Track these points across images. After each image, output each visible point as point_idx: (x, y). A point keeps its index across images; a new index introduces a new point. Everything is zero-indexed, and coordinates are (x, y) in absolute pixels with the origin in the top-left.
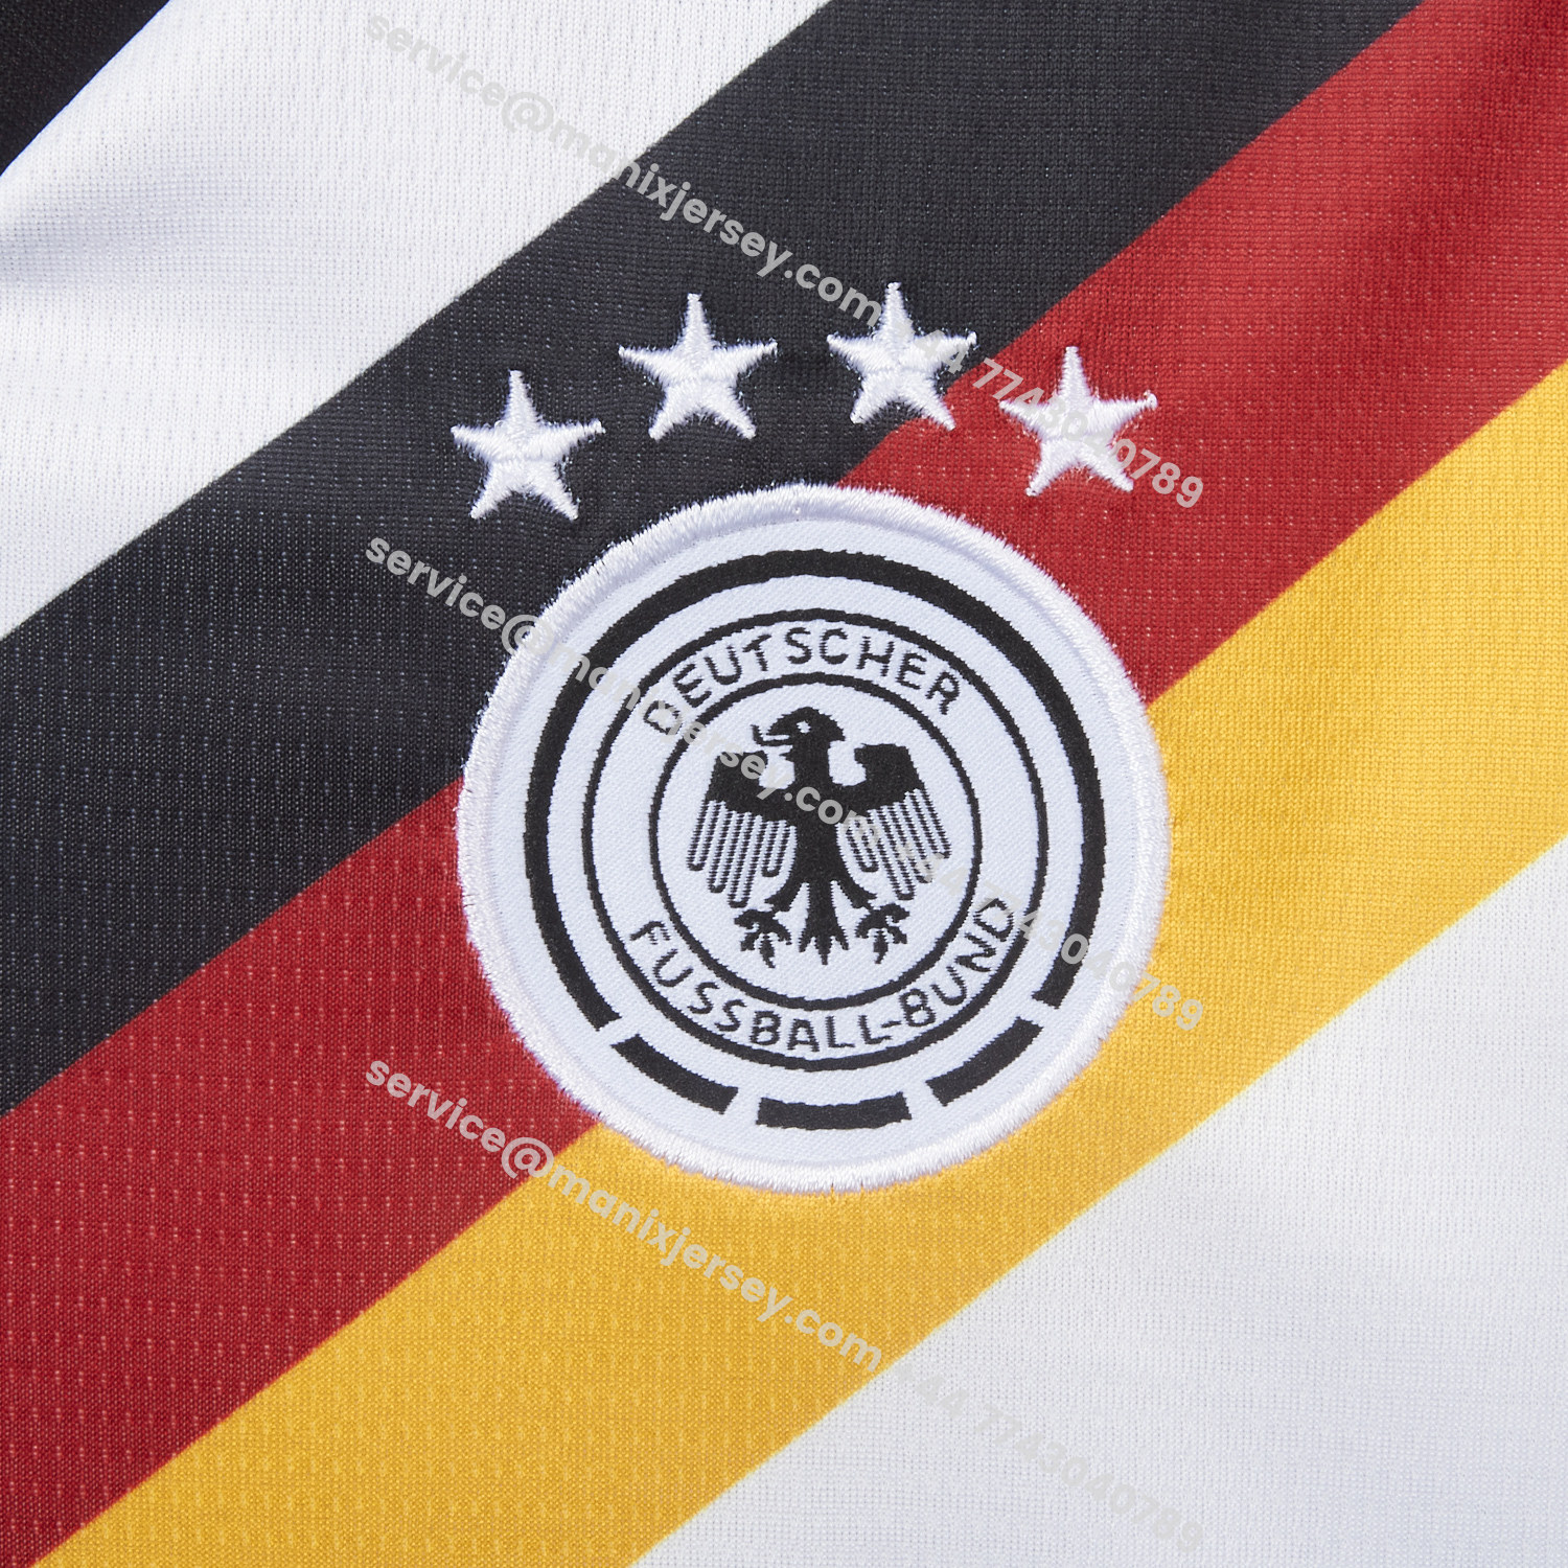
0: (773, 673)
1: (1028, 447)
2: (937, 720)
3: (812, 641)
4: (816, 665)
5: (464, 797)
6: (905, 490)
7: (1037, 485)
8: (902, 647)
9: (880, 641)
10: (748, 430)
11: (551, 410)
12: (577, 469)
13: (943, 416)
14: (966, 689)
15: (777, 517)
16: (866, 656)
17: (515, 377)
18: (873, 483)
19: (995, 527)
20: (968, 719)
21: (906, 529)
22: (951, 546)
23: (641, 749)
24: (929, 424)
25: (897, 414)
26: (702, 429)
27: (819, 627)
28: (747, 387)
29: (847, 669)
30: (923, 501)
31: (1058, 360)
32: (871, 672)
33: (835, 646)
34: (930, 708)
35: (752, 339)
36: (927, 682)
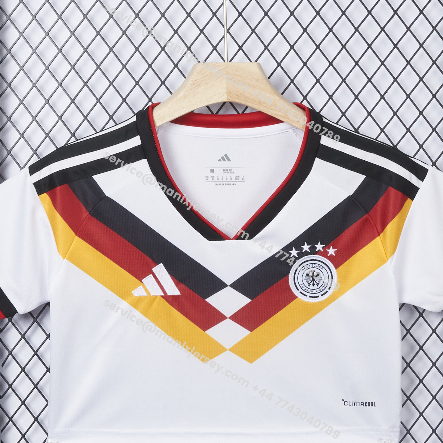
0: (311, 267)
1: (328, 252)
2: (322, 271)
3: (313, 265)
4: (313, 267)
5: (289, 276)
6: (320, 255)
7: (329, 255)
8: (319, 266)
9: (318, 265)
10: (309, 251)
11: (296, 250)
12: (298, 254)
13: (323, 251)
14: (324, 268)
15: (311, 257)
16: (317, 266)
17: (294, 248)
18: (318, 255)
19: (326, 258)
20: (324, 270)
21: (320, 258)
22: (323, 259)
23: (301, 273)
24: (321, 251)
25: (319, 250)
26: (306, 251)
27: (314, 264)
28: (309, 248)
29: (316, 267)
30: (321, 256)
31: (330, 247)
32: (317, 267)
33: (315, 266)
34: (321, 270)
35: (310, 245)
36: (321, 268)
